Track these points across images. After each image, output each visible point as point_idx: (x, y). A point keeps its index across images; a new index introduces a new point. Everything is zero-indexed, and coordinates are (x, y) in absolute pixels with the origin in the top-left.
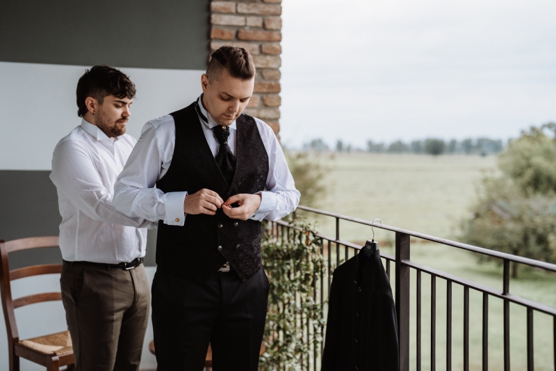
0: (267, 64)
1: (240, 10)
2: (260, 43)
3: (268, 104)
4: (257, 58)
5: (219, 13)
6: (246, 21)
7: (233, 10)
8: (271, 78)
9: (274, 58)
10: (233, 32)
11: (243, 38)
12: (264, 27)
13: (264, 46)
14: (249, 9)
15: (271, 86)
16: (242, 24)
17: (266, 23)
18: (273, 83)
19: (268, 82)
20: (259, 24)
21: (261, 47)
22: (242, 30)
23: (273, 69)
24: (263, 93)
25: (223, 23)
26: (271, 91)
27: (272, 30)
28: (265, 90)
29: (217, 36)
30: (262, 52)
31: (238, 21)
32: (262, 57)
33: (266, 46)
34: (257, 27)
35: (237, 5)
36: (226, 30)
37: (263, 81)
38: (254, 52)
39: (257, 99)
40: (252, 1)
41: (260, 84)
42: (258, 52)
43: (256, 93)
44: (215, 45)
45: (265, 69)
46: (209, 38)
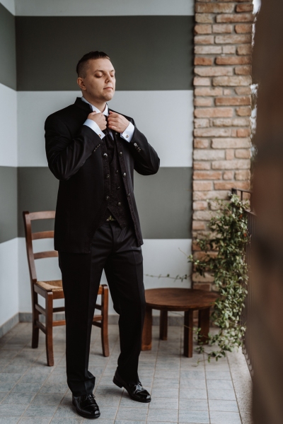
0: (240, 83)
1: (217, 41)
2: (233, 67)
3: (240, 114)
4: (231, 78)
5: (201, 45)
6: (222, 49)
7: (212, 42)
8: (243, 94)
9: (245, 77)
10: (212, 59)
11: (219, 63)
12: (237, 53)
13: (236, 69)
14: (225, 40)
15: (242, 100)
16: (219, 52)
17: (238, 50)
18: (245, 98)
19: (240, 97)
20: (233, 51)
21: (234, 70)
22: (219, 57)
23: (244, 86)
24: (236, 106)
25: (204, 52)
26: (243, 104)
27: (244, 55)
28: (238, 104)
29: (199, 63)
30: (235, 74)
31: (216, 50)
32: (235, 77)
33: (238, 69)
34: (231, 54)
35: (215, 38)
36: (206, 58)
37: (236, 97)
38: (229, 74)
39: (231, 111)
40: (227, 33)
41: (234, 99)
42: (231, 74)
43: (231, 106)
44: (197, 70)
45: (238, 86)
46: (193, 65)
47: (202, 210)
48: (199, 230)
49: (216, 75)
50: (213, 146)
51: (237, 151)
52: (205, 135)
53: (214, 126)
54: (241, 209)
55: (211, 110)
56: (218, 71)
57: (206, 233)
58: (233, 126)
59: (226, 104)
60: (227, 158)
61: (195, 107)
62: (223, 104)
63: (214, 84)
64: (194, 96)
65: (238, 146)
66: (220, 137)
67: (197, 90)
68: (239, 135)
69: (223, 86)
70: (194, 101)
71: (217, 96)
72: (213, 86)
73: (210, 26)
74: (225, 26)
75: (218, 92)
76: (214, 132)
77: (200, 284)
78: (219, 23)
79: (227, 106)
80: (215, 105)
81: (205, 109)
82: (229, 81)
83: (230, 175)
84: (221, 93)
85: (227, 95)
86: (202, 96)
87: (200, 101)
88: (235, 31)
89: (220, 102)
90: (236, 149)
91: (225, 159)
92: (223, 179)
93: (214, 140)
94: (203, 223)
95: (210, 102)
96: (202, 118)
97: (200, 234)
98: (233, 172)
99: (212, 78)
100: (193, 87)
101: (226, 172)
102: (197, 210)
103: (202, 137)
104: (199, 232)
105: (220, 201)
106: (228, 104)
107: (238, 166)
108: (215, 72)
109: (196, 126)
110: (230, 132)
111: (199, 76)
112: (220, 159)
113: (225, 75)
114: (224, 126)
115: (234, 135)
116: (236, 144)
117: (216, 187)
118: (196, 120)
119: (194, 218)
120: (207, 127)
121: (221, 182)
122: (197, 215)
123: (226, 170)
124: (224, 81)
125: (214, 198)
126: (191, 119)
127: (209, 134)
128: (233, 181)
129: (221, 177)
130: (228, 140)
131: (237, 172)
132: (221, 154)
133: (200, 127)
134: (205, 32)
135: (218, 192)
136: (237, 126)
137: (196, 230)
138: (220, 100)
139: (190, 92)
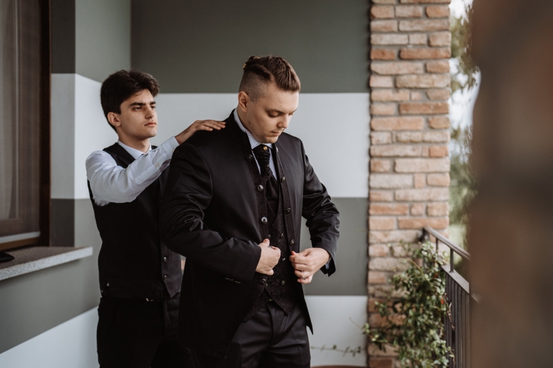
0: (433, 83)
1: (402, 28)
2: (424, 62)
3: (433, 126)
4: (421, 77)
5: (380, 32)
6: (409, 39)
7: (395, 28)
8: (437, 98)
9: (440, 76)
10: (395, 52)
11: (405, 57)
12: (429, 44)
13: (428, 65)
14: (412, 27)
15: (437, 107)
16: (405, 42)
17: (431, 40)
18: (440, 104)
19: (434, 103)
20: (424, 41)
21: (425, 66)
22: (405, 49)
23: (439, 88)
24: (429, 114)
25: (383, 42)
26: (438, 112)
27: (438, 47)
28: (430, 112)
29: (377, 57)
30: (426, 71)
31: (400, 39)
32: (427, 76)
33: (431, 65)
34: (421, 45)
35: (398, 23)
36: (387, 50)
37: (428, 102)
38: (418, 72)
39: (422, 122)
40: (415, 17)
41: (425, 105)
42: (421, 71)
43: (421, 114)
44: (375, 67)
45: (431, 88)
46: (369, 59)
47: (382, 256)
48: (377, 284)
49: (401, 72)
50: (397, 169)
51: (430, 176)
52: (385, 154)
53: (399, 142)
54: (436, 265)
55: (394, 120)
56: (403, 68)
57: (386, 288)
58: (424, 142)
59: (414, 112)
60: (416, 185)
61: (372, 116)
62: (411, 112)
63: (398, 85)
64: (371, 101)
65: (431, 169)
66: (406, 157)
67: (375, 94)
68: (432, 155)
69: (410, 88)
70: (370, 108)
71: (402, 101)
72: (396, 88)
73: (392, 8)
74: (412, 8)
75: (403, 96)
76: (398, 150)
77: (379, 359)
78: (404, 4)
79: (416, 115)
80: (400, 113)
81: (385, 119)
82: (418, 82)
83: (420, 209)
84: (408, 97)
85: (416, 100)
86: (382, 102)
87: (379, 109)
88: (426, 15)
89: (407, 110)
90: (429, 173)
91: (414, 187)
92: (411, 214)
93: (398, 161)
94: (382, 275)
95: (392, 109)
96: (382, 131)
97: (378, 290)
98: (424, 205)
99: (395, 77)
100: (369, 89)
101: (415, 204)
102: (374, 257)
103: (381, 157)
104: (378, 287)
105: (406, 246)
106: (418, 112)
107: (432, 196)
108: (399, 69)
109: (374, 142)
110: (419, 150)
111: (377, 74)
112: (406, 187)
113: (413, 74)
114: (412, 142)
115: (426, 154)
116: (428, 166)
117: (401, 226)
118: (374, 134)
119: (371, 267)
120: (388, 144)
121: (408, 218)
122: (374, 264)
123: (414, 201)
124: (412, 81)
125: (399, 240)
126: (367, 132)
127: (391, 153)
128: (424, 217)
129: (408, 212)
130: (418, 161)
131: (429, 205)
132: (408, 180)
133: (379, 144)
134: (385, 16)
135: (403, 232)
136: (430, 142)
137: (373, 285)
138: (406, 106)
139: (365, 96)
